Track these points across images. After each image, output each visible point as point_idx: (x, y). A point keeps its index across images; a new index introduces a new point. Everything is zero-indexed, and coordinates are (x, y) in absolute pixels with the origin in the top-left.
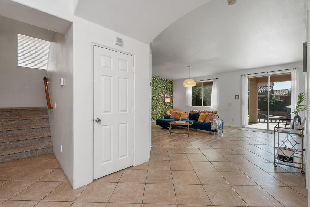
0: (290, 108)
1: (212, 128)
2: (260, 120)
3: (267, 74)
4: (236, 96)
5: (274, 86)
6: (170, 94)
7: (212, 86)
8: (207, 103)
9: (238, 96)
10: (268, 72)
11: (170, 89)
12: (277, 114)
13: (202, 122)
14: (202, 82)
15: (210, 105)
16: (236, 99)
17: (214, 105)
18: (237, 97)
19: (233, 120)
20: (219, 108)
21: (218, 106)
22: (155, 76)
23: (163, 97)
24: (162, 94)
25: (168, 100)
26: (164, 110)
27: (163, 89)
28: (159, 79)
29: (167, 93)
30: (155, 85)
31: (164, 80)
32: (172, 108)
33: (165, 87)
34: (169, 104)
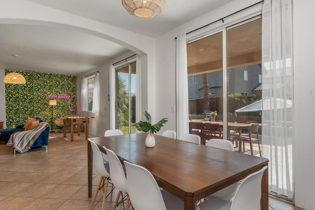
6: (69, 94)
11: (70, 88)
23: (53, 99)
24: (51, 94)
25: (53, 103)
26: (57, 116)
27: (54, 88)
28: (45, 74)
29: (63, 93)
30: (35, 83)
31: (57, 75)
32: (75, 113)
33: (58, 85)
34: (67, 109)
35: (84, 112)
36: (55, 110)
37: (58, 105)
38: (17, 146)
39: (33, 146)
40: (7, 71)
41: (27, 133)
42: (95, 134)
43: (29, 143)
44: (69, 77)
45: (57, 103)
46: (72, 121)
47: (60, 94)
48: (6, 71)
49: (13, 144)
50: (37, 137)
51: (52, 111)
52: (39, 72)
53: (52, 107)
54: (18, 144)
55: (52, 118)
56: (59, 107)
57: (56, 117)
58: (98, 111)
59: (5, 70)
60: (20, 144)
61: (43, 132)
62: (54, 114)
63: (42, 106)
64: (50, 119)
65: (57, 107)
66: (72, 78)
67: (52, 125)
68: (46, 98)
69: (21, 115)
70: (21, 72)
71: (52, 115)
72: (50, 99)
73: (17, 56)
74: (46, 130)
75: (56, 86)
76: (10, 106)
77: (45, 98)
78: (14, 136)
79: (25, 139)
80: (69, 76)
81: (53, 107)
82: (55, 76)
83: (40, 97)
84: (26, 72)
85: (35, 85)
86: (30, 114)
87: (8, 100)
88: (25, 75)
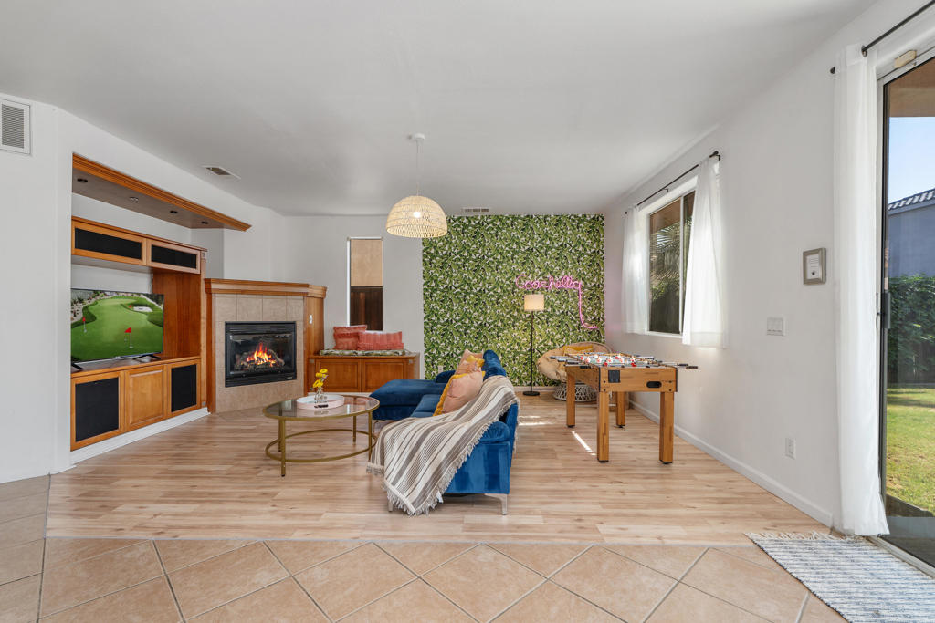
6: (580, 276)
16: (807, 282)
22: (480, 210)
23: (533, 292)
24: (530, 277)
25: (535, 303)
26: (545, 345)
27: (538, 259)
28: (513, 217)
29: (563, 273)
30: (489, 245)
31: (546, 217)
32: (597, 336)
33: (549, 248)
34: (575, 322)
35: (633, 335)
36: (540, 327)
37: (549, 310)
38: (393, 484)
39: (454, 490)
41: (432, 428)
42: (693, 436)
43: (437, 475)
44: (581, 221)
45: (547, 303)
46: (602, 379)
47: (554, 277)
49: (381, 467)
50: (467, 450)
51: (533, 330)
52: (499, 214)
53: (532, 316)
54: (400, 473)
55: (531, 351)
56: (550, 316)
57: (544, 349)
58: (717, 339)
60: (405, 474)
61: (493, 429)
62: (537, 338)
63: (507, 313)
64: (526, 354)
65: (544, 317)
66: (590, 222)
67: (532, 372)
68: (516, 290)
71: (531, 339)
72: (527, 292)
73: (423, 136)
74: (503, 418)
75: (542, 251)
76: (433, 312)
77: (514, 289)
78: (388, 437)
79: (422, 456)
80: (580, 216)
81: (536, 317)
82: (541, 222)
83: (502, 287)
84: (467, 218)
85: (489, 254)
86: (476, 338)
87: (428, 297)
88: (466, 226)
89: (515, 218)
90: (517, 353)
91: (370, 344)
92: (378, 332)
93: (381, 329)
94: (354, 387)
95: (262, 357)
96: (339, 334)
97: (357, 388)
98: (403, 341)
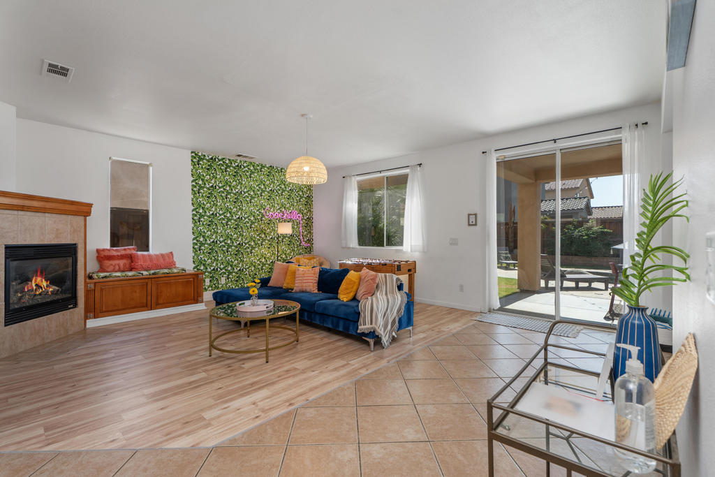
0: (622, 250)
1: (363, 327)
2: (547, 284)
3: (551, 146)
4: (469, 215)
5: (593, 197)
6: (300, 211)
7: (406, 187)
8: (394, 238)
9: (476, 215)
10: (555, 141)
11: (301, 197)
12: (596, 263)
13: (345, 300)
14: (383, 177)
15: (401, 244)
16: (469, 225)
17: (412, 243)
18: (472, 219)
19: (461, 288)
20: (425, 252)
21: (424, 248)
22: (239, 156)
24: (272, 210)
27: (277, 198)
28: (262, 165)
29: (292, 209)
30: (245, 184)
32: (310, 252)
33: (283, 191)
34: (297, 242)
40: (196, 154)
47: (286, 211)
48: (193, 154)
52: (252, 161)
56: (284, 237)
59: (192, 152)
63: (258, 235)
65: (281, 238)
68: (264, 219)
69: (220, 258)
70: (220, 158)
71: (274, 254)
72: (270, 221)
75: (279, 192)
76: (201, 234)
77: (262, 218)
81: (276, 239)
82: (279, 172)
83: (254, 216)
84: (229, 160)
85: (245, 190)
86: (236, 255)
87: (196, 220)
88: (228, 166)
89: (263, 167)
90: (264, 265)
91: (148, 263)
92: (146, 253)
93: (148, 250)
94: (143, 307)
95: (40, 285)
96: (102, 257)
97: (147, 306)
98: (175, 260)
